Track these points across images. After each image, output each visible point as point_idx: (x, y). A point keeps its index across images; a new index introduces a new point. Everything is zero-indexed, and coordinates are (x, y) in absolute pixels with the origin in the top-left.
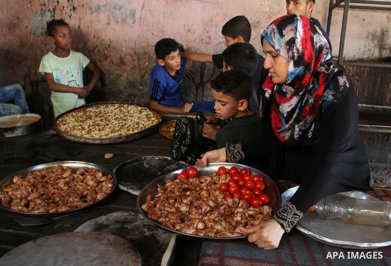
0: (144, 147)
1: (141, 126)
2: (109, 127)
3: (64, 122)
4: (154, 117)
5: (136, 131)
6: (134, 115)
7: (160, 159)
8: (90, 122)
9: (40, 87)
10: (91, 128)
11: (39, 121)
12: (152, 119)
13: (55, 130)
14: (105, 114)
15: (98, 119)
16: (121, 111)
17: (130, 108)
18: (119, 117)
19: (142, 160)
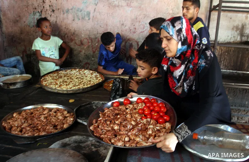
0: (94, 95)
1: (92, 83)
2: (72, 83)
3: (45, 80)
4: (100, 77)
5: (89, 86)
6: (88, 76)
8: (61, 80)
9: (32, 58)
10: (61, 83)
11: (31, 79)
12: (99, 78)
13: (40, 84)
14: (70, 75)
15: (66, 78)
16: (80, 73)
17: (85, 71)
18: (79, 77)
19: (92, 104)
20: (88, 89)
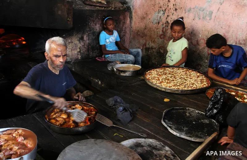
0: (192, 100)
1: (195, 86)
2: (174, 82)
3: (150, 74)
4: (206, 82)
5: (190, 89)
6: (193, 78)
7: (198, 113)
8: (164, 77)
9: (149, 52)
10: (163, 80)
12: (204, 83)
13: (143, 77)
14: (176, 73)
15: (170, 76)
16: (186, 74)
17: (192, 73)
18: (183, 77)
19: (186, 110)
20: (188, 92)
